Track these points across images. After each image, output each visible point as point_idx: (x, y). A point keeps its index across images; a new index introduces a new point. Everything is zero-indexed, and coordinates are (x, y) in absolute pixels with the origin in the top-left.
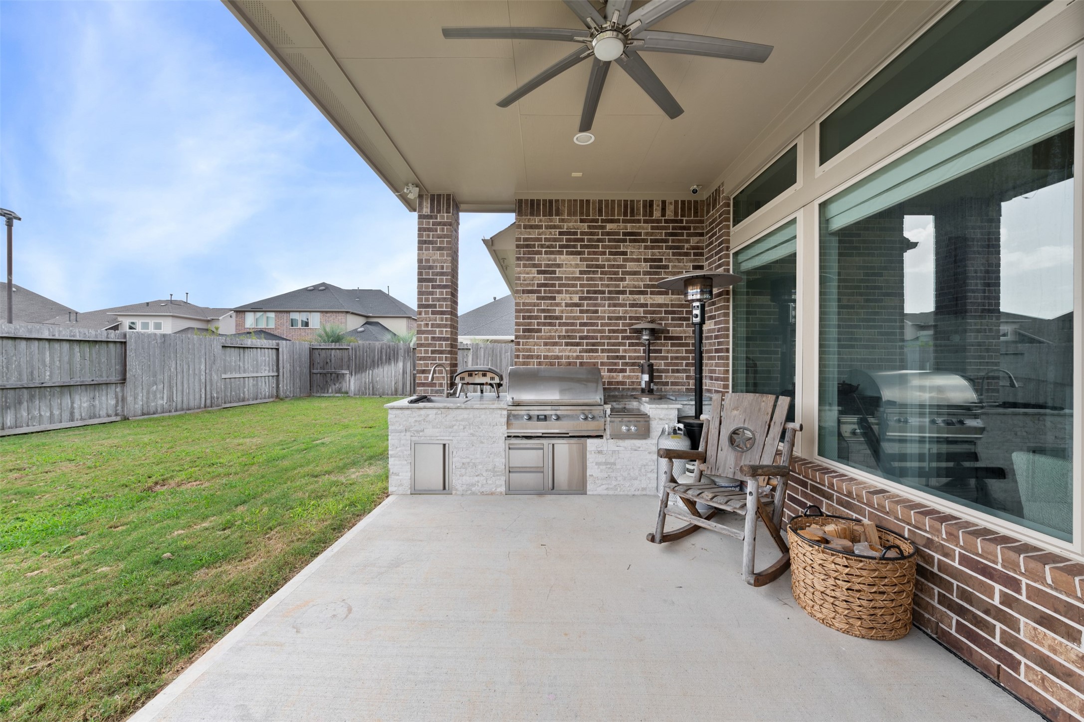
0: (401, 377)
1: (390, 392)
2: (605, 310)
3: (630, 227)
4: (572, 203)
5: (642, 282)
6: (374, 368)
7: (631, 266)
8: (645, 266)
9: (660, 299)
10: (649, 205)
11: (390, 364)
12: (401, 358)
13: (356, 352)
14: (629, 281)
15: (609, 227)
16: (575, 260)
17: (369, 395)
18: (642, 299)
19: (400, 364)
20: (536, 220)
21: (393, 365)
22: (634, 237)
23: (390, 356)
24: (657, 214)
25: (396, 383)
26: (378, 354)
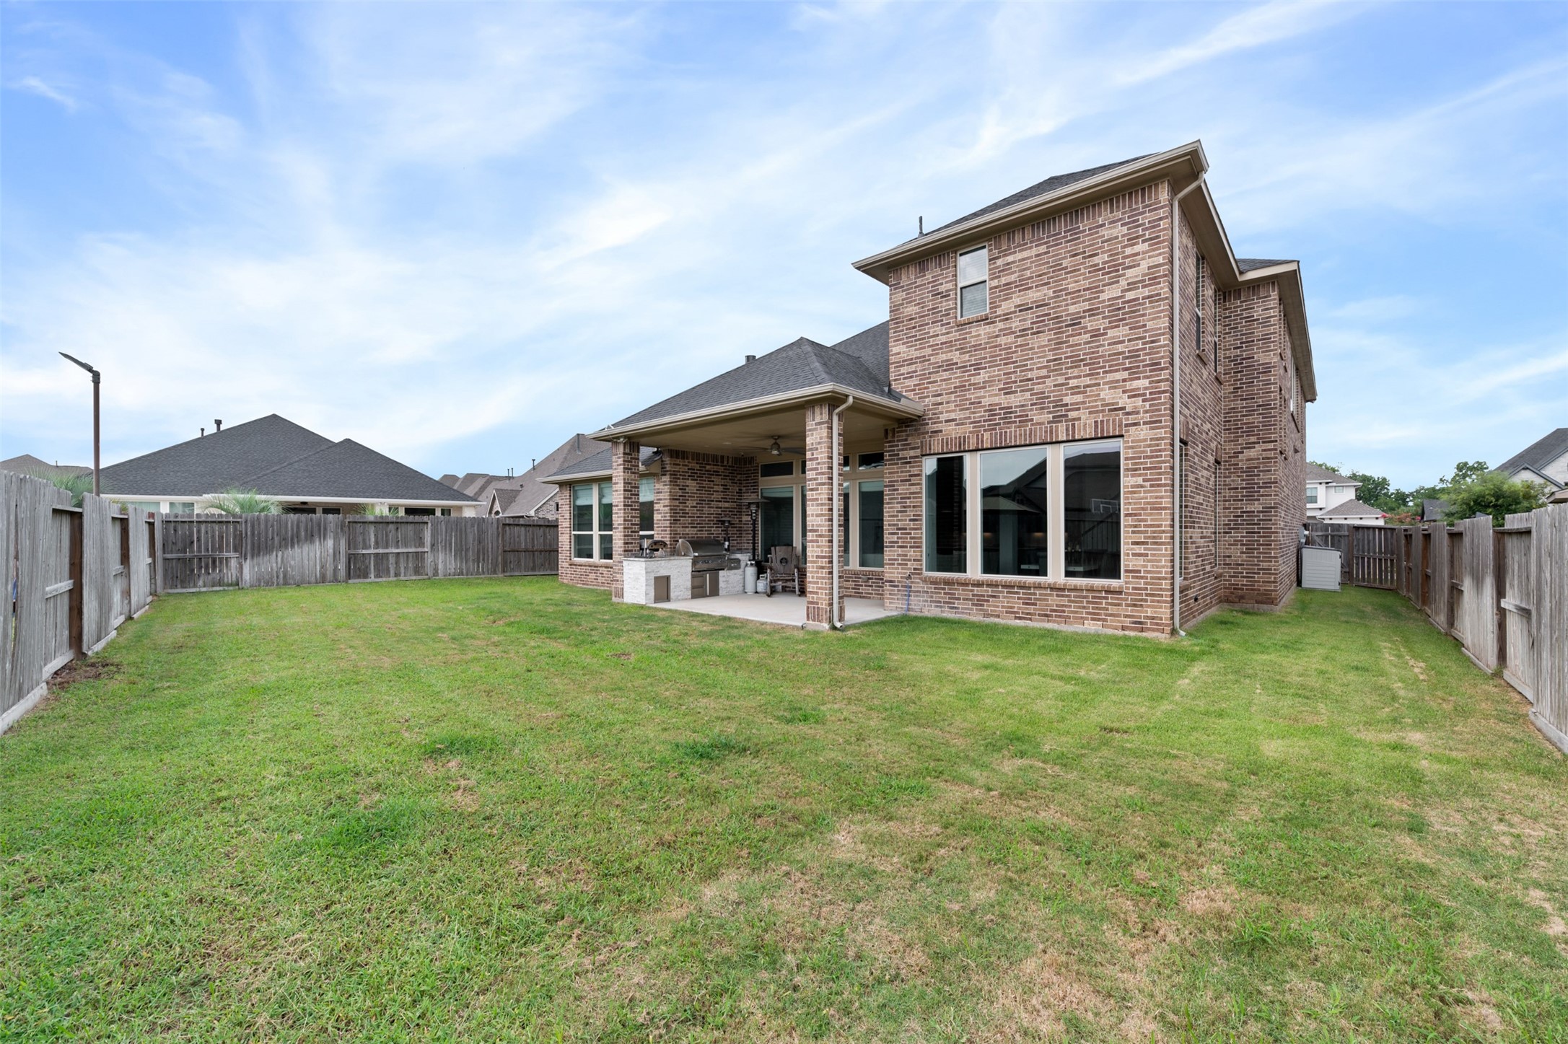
0: (330, 559)
1: (313, 579)
2: (706, 510)
3: (716, 468)
4: (693, 454)
5: (720, 496)
6: (286, 547)
7: (716, 488)
8: (721, 488)
9: (727, 505)
10: (722, 457)
11: (312, 541)
12: (330, 536)
13: (253, 526)
14: (715, 496)
15: (708, 467)
16: (694, 483)
17: (278, 584)
18: (720, 504)
19: (330, 543)
20: (678, 461)
21: (317, 543)
22: (717, 473)
23: (312, 532)
24: (725, 463)
25: (322, 567)
26: (292, 529)
